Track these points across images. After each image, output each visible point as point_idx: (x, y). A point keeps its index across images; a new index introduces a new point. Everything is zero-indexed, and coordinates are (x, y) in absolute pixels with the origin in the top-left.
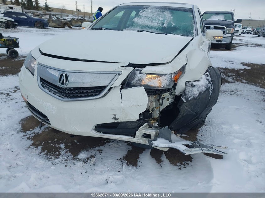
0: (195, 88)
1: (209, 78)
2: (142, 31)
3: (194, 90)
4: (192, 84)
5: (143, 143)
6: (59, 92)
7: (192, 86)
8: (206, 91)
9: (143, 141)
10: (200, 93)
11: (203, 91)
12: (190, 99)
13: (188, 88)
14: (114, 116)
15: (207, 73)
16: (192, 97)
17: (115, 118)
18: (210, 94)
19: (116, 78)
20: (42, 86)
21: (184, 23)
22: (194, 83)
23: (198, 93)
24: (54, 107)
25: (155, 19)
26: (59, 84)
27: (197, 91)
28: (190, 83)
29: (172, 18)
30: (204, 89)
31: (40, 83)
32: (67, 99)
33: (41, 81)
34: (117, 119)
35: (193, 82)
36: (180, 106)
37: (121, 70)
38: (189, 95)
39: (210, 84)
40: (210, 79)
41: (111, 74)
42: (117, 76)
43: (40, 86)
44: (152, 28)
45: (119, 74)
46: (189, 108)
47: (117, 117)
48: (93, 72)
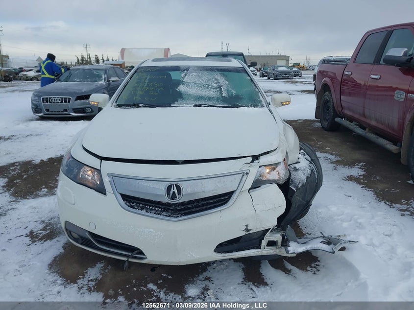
0: (300, 173)
1: (307, 156)
2: (200, 106)
3: (299, 174)
4: (295, 168)
5: (273, 254)
6: (166, 210)
7: (296, 169)
8: (311, 173)
9: (273, 251)
10: (308, 178)
11: (309, 174)
12: (299, 187)
13: (293, 173)
14: (246, 227)
15: (302, 151)
16: (301, 184)
17: (247, 230)
18: (316, 176)
19: (244, 179)
20: (128, 206)
21: (246, 89)
22: (297, 166)
23: (306, 177)
24: (160, 233)
25: (207, 86)
26: (166, 200)
27: (303, 175)
28: (292, 166)
29: (227, 83)
30: (309, 172)
31: (123, 202)
32: (183, 218)
33: (124, 199)
34: (250, 230)
35: (294, 165)
36: (291, 197)
37: (246, 168)
38: (297, 182)
39: (312, 164)
40: (310, 159)
41: (237, 175)
42: (245, 176)
43: (124, 207)
44: (210, 99)
45: (247, 174)
46: (300, 198)
47: (249, 228)
48: (214, 176)
